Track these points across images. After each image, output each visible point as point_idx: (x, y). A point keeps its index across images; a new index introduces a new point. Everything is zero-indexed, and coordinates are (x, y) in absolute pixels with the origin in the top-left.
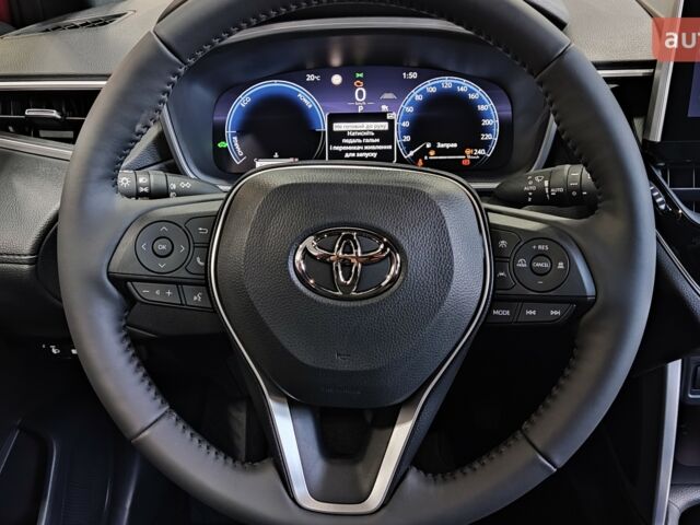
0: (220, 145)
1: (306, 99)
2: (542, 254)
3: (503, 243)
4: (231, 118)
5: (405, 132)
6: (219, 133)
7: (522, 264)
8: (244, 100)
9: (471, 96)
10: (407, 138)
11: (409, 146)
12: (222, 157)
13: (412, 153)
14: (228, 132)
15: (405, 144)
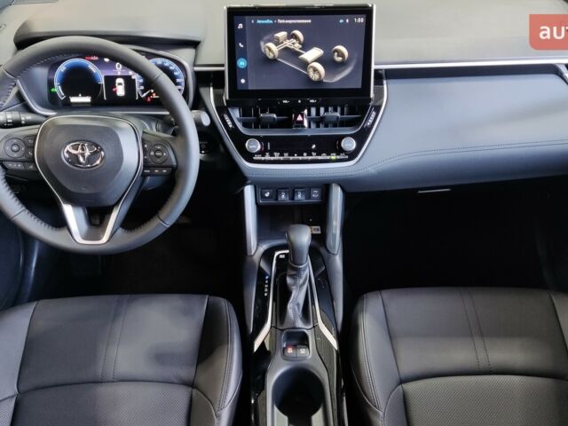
0: (52, 90)
1: (93, 68)
2: (159, 150)
3: (146, 146)
4: (57, 77)
5: (141, 84)
6: (51, 84)
7: (152, 153)
8: (62, 68)
9: (171, 68)
10: (142, 88)
11: (143, 91)
12: (53, 96)
13: (145, 95)
14: (56, 83)
15: (142, 90)
